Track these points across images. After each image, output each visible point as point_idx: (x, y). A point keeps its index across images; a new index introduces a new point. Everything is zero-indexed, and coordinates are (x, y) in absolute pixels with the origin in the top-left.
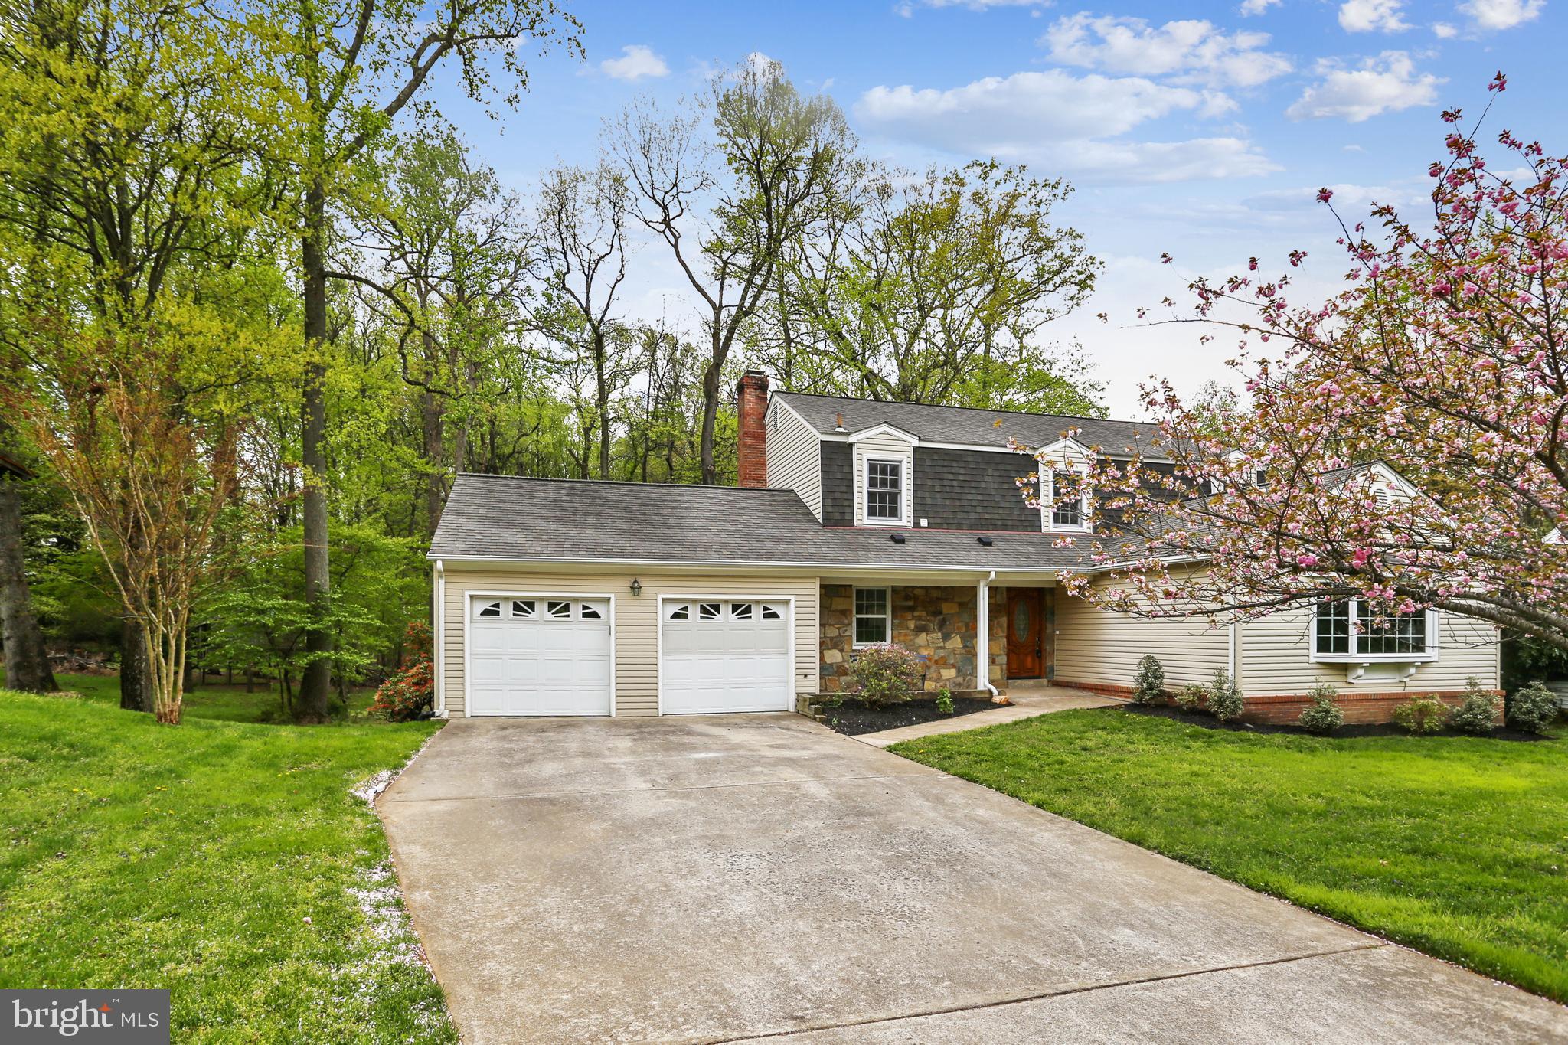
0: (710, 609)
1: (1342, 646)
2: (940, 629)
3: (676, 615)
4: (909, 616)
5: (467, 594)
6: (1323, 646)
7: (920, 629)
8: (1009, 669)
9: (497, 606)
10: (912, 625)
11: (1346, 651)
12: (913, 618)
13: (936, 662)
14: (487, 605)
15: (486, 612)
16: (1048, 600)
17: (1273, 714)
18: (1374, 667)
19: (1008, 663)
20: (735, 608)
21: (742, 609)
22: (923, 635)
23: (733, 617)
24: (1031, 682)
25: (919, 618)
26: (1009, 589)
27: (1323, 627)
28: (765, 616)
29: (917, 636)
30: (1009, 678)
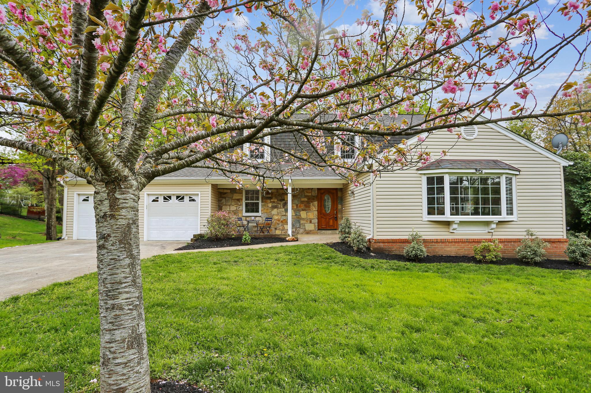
0: (167, 198)
1: (441, 212)
2: (284, 207)
3: (154, 201)
4: (269, 201)
5: (75, 193)
6: (431, 212)
7: (273, 207)
8: (318, 226)
9: (88, 197)
10: (270, 205)
11: (444, 214)
12: (271, 202)
13: (282, 222)
14: (84, 197)
15: (84, 200)
16: (339, 194)
17: (395, 249)
18: (462, 223)
19: (318, 223)
20: (178, 197)
21: (180, 198)
22: (276, 210)
23: (177, 201)
24: (330, 232)
25: (274, 202)
26: (318, 189)
27: (430, 201)
28: (190, 201)
29: (272, 210)
30: (319, 229)
